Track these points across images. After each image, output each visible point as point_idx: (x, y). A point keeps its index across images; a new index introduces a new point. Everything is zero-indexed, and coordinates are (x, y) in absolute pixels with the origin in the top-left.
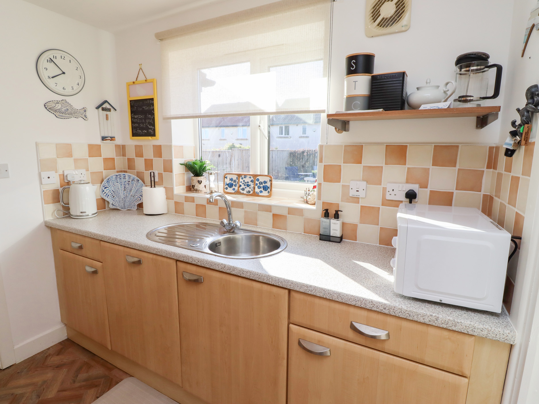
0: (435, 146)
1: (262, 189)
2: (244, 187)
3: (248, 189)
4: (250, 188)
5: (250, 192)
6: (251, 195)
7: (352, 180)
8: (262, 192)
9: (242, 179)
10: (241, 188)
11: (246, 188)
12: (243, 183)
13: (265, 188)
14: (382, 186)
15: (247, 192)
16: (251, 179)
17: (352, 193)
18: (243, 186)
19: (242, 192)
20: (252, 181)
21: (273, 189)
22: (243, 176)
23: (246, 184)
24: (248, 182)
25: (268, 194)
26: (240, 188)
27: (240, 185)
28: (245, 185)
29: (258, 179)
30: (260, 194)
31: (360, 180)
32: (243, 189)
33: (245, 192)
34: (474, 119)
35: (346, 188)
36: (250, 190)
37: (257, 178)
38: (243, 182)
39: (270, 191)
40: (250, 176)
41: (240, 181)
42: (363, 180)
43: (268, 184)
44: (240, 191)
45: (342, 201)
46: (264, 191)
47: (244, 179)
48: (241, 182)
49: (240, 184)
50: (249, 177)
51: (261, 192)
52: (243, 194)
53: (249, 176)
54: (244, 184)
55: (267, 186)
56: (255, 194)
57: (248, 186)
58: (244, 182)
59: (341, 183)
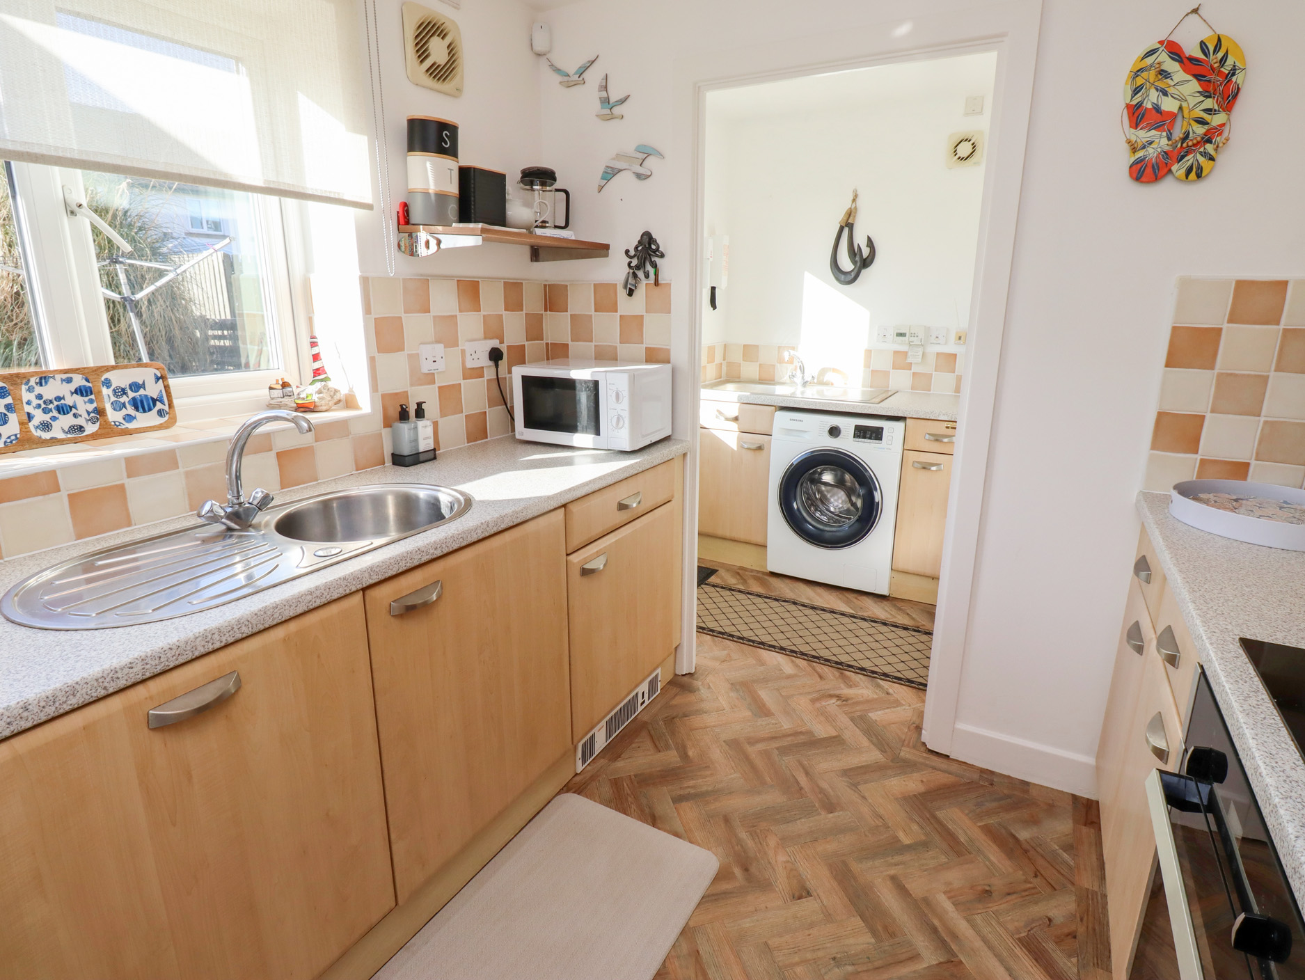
0: (505, 283)
1: (130, 410)
2: (47, 418)
3: (67, 421)
4: (75, 416)
5: (81, 429)
6: (94, 436)
7: (421, 344)
8: (135, 418)
9: (30, 390)
10: (36, 422)
11: (54, 418)
12: (39, 406)
13: (142, 405)
14: (460, 348)
15: (69, 432)
16: (73, 386)
17: (426, 367)
18: (39, 417)
19: (46, 436)
20: (80, 391)
21: (176, 402)
22: (33, 381)
23: (51, 406)
24: (58, 399)
25: (162, 420)
26: (31, 425)
27: (29, 414)
28: (46, 411)
29: (106, 379)
30: (131, 426)
32: (46, 426)
33: (57, 433)
34: (527, 251)
35: (414, 358)
36: (80, 421)
37: (103, 379)
38: (35, 402)
39: (166, 408)
40: (65, 376)
41: (25, 400)
42: (436, 340)
43: (153, 390)
44: (35, 434)
46: (139, 415)
47: (38, 390)
48: (29, 403)
49: (28, 409)
50: (62, 380)
51: (129, 418)
52: (54, 442)
53: (58, 377)
54: (43, 406)
55: (146, 396)
56: (108, 432)
57: (63, 410)
58: (41, 402)
59: (404, 352)
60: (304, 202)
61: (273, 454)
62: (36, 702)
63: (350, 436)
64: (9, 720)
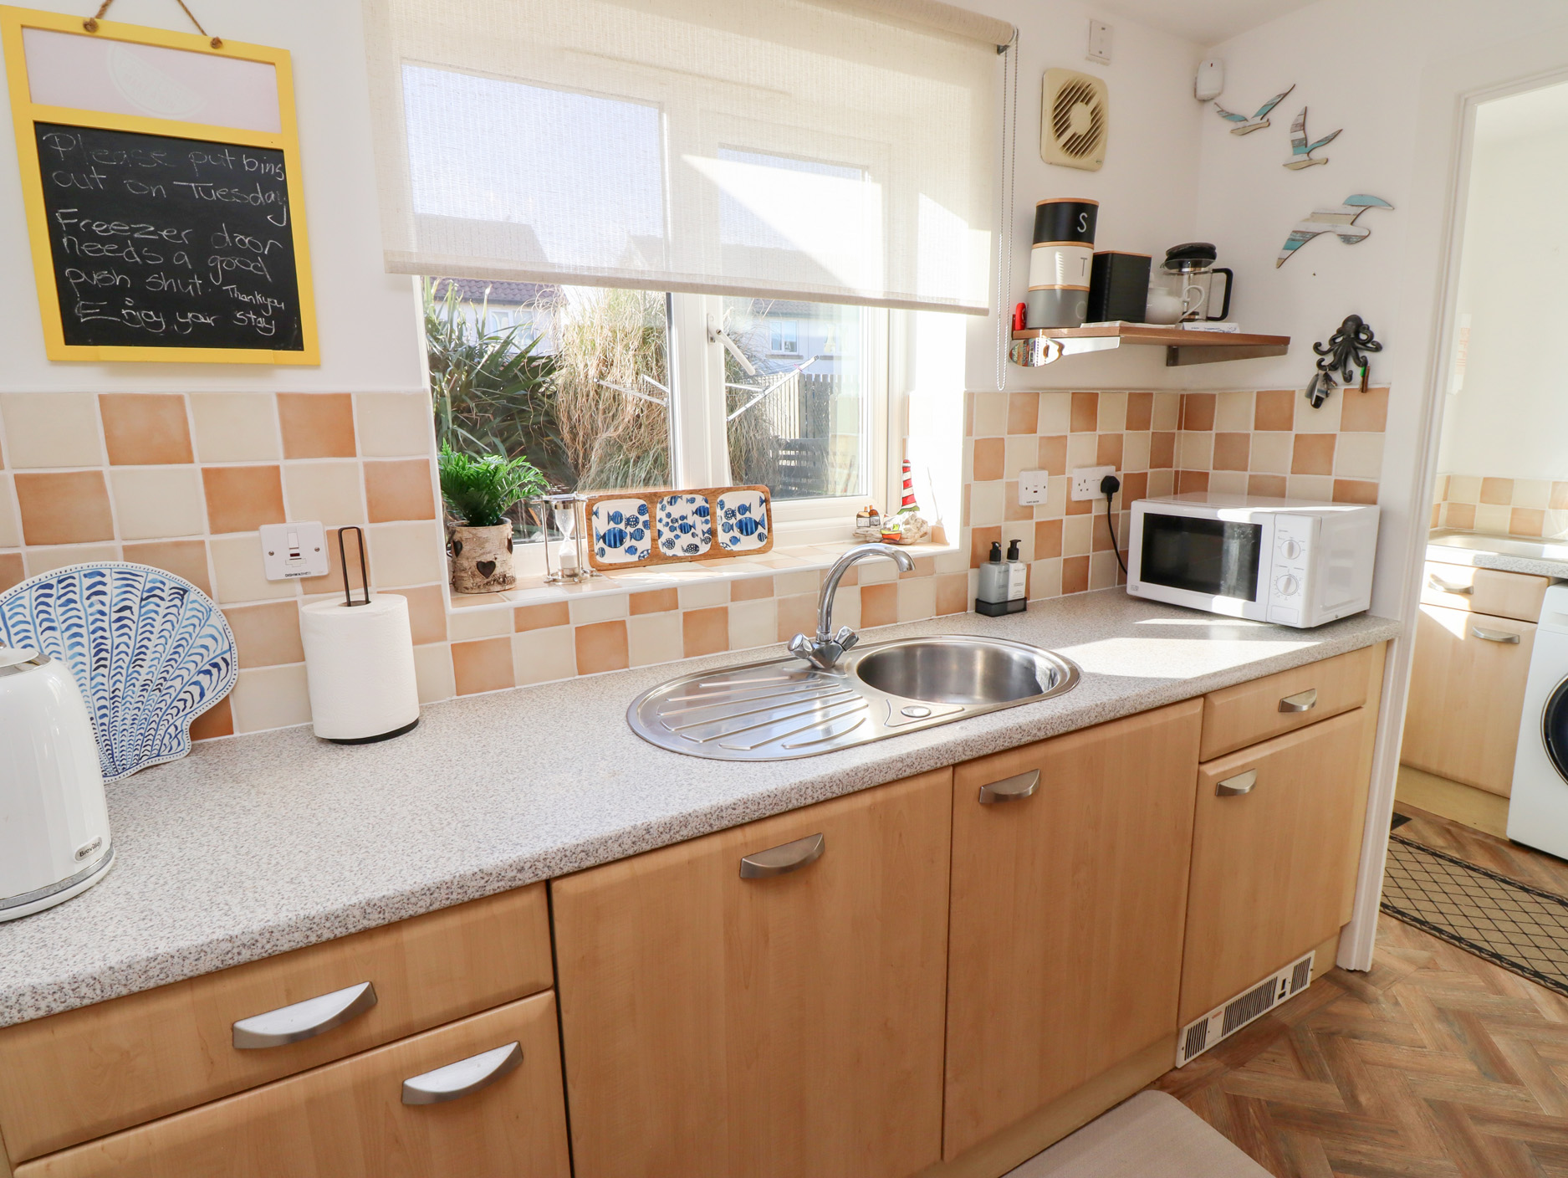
0: (1130, 394)
1: (736, 533)
2: (671, 535)
3: (686, 539)
4: (693, 535)
5: (696, 548)
6: (706, 556)
7: (1022, 470)
8: (739, 540)
9: (663, 508)
10: (663, 539)
11: (677, 537)
12: (668, 523)
13: (746, 528)
14: (1067, 475)
15: (686, 551)
16: (694, 507)
17: (1025, 498)
18: (667, 534)
19: (670, 553)
20: (701, 512)
21: (774, 526)
22: (666, 499)
23: (676, 525)
24: (683, 518)
25: (761, 544)
26: (660, 541)
27: (659, 531)
28: (672, 529)
29: (721, 501)
30: (735, 548)
31: (1035, 469)
32: (670, 544)
33: (677, 551)
34: (1162, 352)
35: (1013, 487)
36: (697, 541)
37: (718, 500)
38: (665, 520)
39: (766, 532)
40: (689, 496)
41: (658, 518)
42: (1042, 468)
43: (757, 513)
44: (662, 551)
45: (1007, 519)
46: (743, 538)
47: (669, 509)
48: (660, 521)
49: (659, 526)
50: (688, 501)
51: (735, 540)
52: (675, 559)
53: (685, 497)
54: (671, 524)
55: (750, 519)
56: (718, 553)
57: (685, 529)
58: (669, 520)
59: (1005, 480)
60: (912, 312)
61: (857, 589)
62: (656, 826)
63: (935, 575)
64: (634, 839)
